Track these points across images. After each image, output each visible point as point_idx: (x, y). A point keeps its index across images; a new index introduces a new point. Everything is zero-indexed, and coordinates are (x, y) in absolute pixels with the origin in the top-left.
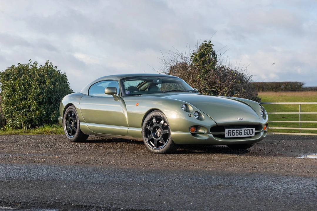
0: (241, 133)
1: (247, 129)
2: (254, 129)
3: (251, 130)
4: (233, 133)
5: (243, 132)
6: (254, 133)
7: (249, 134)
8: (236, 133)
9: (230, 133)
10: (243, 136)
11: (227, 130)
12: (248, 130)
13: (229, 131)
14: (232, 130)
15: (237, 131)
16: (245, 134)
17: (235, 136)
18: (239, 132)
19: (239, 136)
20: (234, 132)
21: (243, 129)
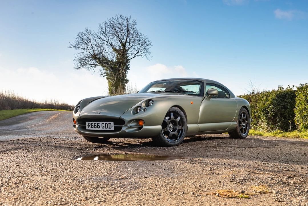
0: (99, 126)
1: (104, 123)
2: (112, 123)
3: (109, 124)
4: (92, 126)
5: (100, 125)
6: (113, 127)
7: (107, 127)
8: (95, 126)
9: (90, 126)
10: (101, 129)
11: (87, 123)
12: (106, 124)
13: (89, 123)
14: (91, 122)
15: (95, 124)
16: (103, 127)
17: (94, 129)
18: (96, 125)
19: (97, 129)
20: (92, 124)
21: (101, 123)
